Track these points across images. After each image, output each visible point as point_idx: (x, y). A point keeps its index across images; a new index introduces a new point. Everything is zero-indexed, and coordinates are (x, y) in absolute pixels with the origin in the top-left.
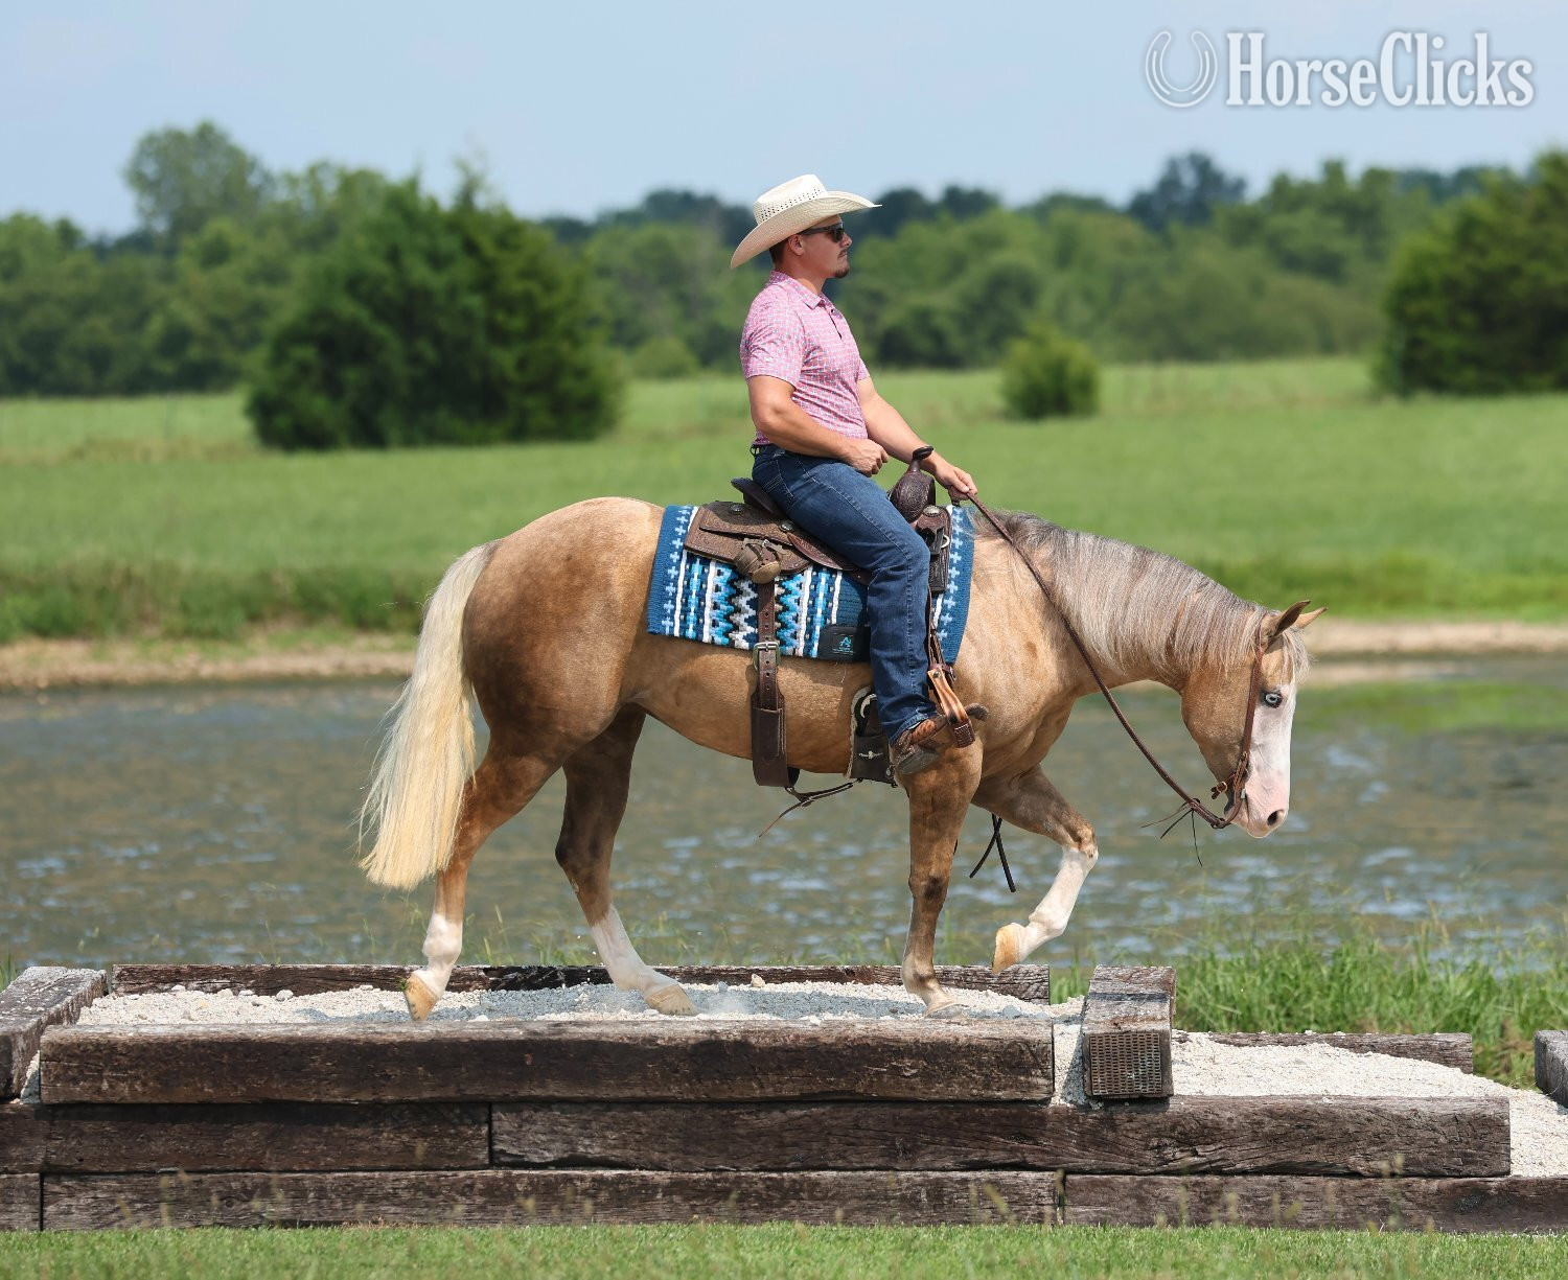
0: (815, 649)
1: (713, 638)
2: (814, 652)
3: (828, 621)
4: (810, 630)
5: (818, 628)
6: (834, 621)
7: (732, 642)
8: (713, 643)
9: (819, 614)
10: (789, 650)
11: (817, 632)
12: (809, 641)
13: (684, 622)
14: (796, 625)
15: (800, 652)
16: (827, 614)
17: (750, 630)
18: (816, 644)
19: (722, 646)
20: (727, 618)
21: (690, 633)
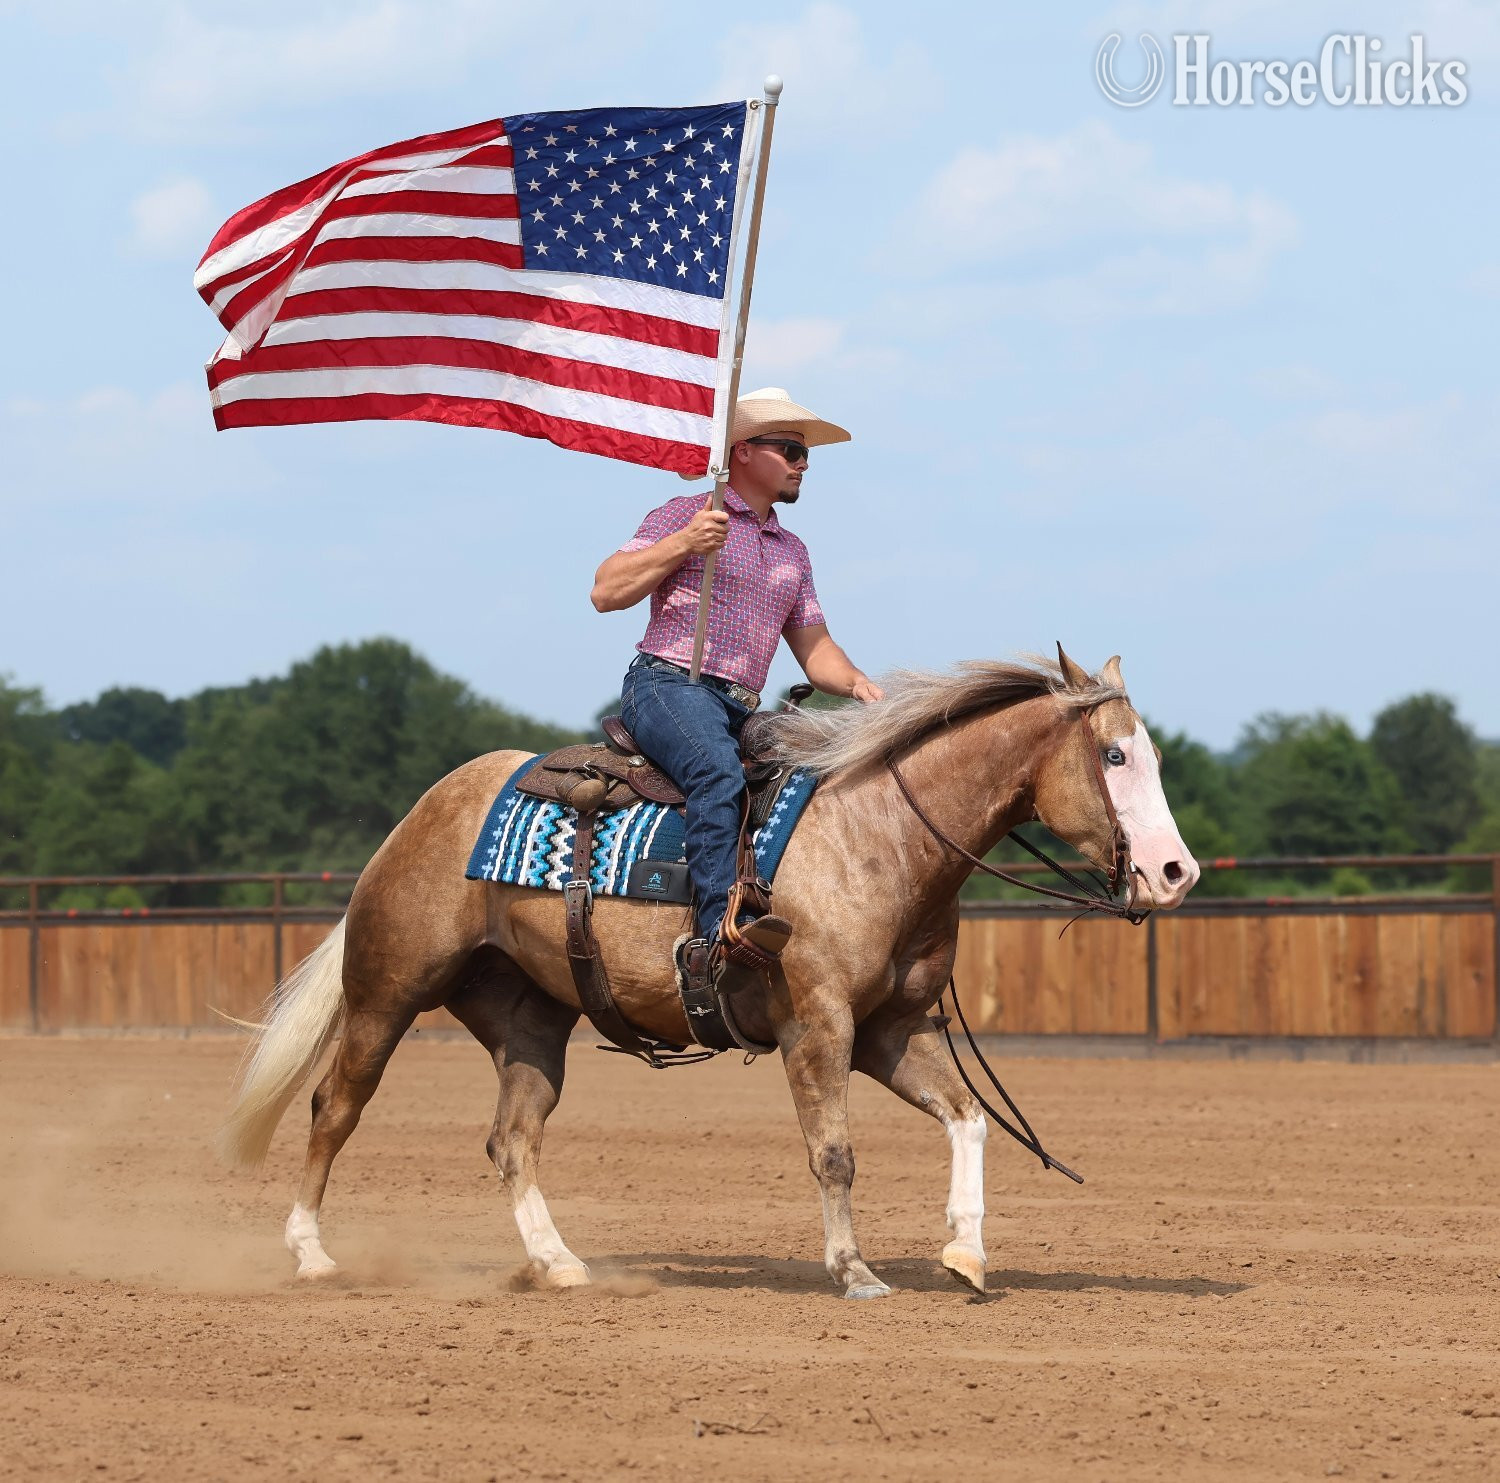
0: (625, 886)
1: (528, 880)
2: (624, 890)
3: (640, 856)
4: (621, 867)
5: (629, 864)
6: (646, 855)
7: (546, 882)
8: (527, 886)
9: (632, 849)
10: (599, 888)
11: (628, 868)
12: (619, 879)
13: (504, 867)
14: (609, 861)
15: (609, 890)
16: (639, 849)
17: (565, 869)
18: (626, 881)
19: (536, 889)
20: (544, 858)
21: (508, 877)
